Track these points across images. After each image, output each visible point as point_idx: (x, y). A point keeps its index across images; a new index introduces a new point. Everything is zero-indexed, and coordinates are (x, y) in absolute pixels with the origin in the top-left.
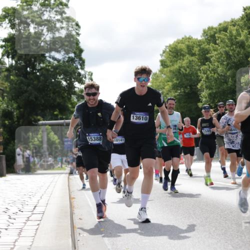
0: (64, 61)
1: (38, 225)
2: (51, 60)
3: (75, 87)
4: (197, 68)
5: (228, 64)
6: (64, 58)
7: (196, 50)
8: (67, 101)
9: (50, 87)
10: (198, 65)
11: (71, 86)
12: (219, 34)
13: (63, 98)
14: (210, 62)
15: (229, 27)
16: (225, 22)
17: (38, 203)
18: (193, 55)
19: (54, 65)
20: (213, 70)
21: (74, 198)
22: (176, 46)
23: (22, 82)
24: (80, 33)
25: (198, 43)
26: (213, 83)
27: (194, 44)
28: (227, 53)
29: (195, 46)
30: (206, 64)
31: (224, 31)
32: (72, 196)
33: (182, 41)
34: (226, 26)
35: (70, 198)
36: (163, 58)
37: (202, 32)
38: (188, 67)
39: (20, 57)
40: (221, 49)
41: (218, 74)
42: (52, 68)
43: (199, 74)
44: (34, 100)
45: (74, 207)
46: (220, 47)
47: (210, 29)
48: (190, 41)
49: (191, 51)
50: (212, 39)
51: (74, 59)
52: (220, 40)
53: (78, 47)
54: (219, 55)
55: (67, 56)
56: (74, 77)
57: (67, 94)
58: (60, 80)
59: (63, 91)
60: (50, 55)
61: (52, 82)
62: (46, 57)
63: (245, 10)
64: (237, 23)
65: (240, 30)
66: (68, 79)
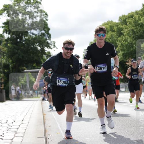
0: (39, 35)
1: (25, 129)
2: (31, 35)
3: (45, 50)
4: (116, 39)
5: (133, 37)
6: (39, 34)
7: (115, 28)
8: (41, 58)
9: (31, 50)
10: (116, 37)
11: (43, 50)
12: (128, 20)
13: (38, 56)
14: (123, 35)
16: (132, 12)
17: (25, 117)
18: (113, 31)
19: (33, 37)
20: (125, 40)
21: (45, 114)
23: (14, 48)
24: (48, 19)
25: (116, 25)
26: (125, 47)
27: (114, 25)
28: (133, 30)
29: (115, 26)
30: (121, 36)
31: (131, 17)
33: (107, 23)
34: (133, 15)
35: (43, 114)
37: (119, 18)
38: (110, 38)
39: (13, 33)
40: (130, 27)
41: (128, 42)
42: (32, 39)
43: (117, 42)
44: (22, 58)
45: (45, 119)
46: (129, 27)
47: (123, 16)
48: (112, 23)
49: (112, 29)
50: (124, 22)
51: (45, 34)
52: (129, 23)
53: (47, 27)
54: (129, 32)
55: (41, 32)
56: (45, 44)
57: (41, 54)
58: (37, 46)
59: (38, 53)
60: (31, 32)
61: (32, 47)
62: (28, 33)
63: (143, 5)
64: (139, 13)
65: (141, 17)
66: (41, 45)
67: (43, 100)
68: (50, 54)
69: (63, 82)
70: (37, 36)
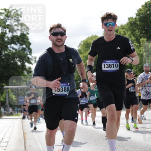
0: (19, 51)
1: (5, 149)
2: (11, 49)
3: (25, 66)
6: (19, 48)
8: (21, 74)
9: (11, 66)
11: (23, 66)
13: (18, 72)
15: (119, 29)
17: (4, 136)
19: (13, 52)
22: (87, 41)
24: (29, 33)
32: (25, 132)
33: (91, 38)
35: (24, 134)
36: (80, 48)
42: (12, 54)
44: (1, 74)
45: (26, 139)
48: (96, 38)
51: (26, 49)
53: (28, 42)
55: (21, 47)
56: (25, 59)
57: (21, 70)
58: (17, 62)
59: (18, 68)
60: (11, 46)
61: (12, 63)
62: (8, 48)
63: (129, 19)
64: (124, 27)
65: (126, 31)
66: (21, 61)
67: (24, 118)
68: (31, 70)
69: (62, 89)
70: (17, 50)
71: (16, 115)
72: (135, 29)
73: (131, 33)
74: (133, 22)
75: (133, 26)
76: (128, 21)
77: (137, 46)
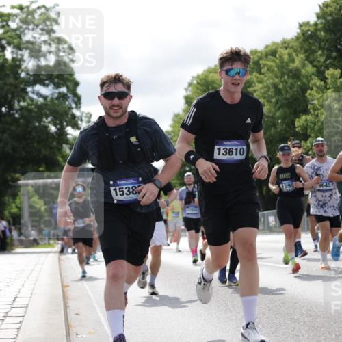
0: (52, 99)
1: (21, 322)
2: (35, 97)
3: (67, 134)
5: (277, 102)
6: (52, 94)
8: (57, 152)
9: (34, 134)
11: (62, 134)
12: (265, 61)
13: (51, 148)
15: (279, 49)
16: (274, 44)
17: (19, 293)
19: (39, 103)
21: (67, 286)
22: (207, 76)
28: (275, 86)
31: (272, 55)
32: (65, 283)
34: (277, 48)
35: (63, 286)
36: (189, 93)
40: (269, 79)
42: (35, 108)
44: (11, 152)
45: (67, 298)
46: (266, 79)
47: (253, 52)
50: (256, 67)
51: (67, 95)
52: (266, 68)
53: (72, 79)
54: (266, 89)
55: (57, 91)
56: (67, 119)
57: (57, 143)
58: (46, 124)
59: (50, 140)
60: (33, 90)
61: (36, 126)
62: (27, 93)
63: (301, 26)
64: (291, 45)
65: (294, 54)
66: (58, 122)
69: (129, 191)
71: (45, 244)
72: (313, 48)
73: (304, 58)
74: (309, 33)
75: (311, 41)
76: (299, 31)
77: (318, 87)
